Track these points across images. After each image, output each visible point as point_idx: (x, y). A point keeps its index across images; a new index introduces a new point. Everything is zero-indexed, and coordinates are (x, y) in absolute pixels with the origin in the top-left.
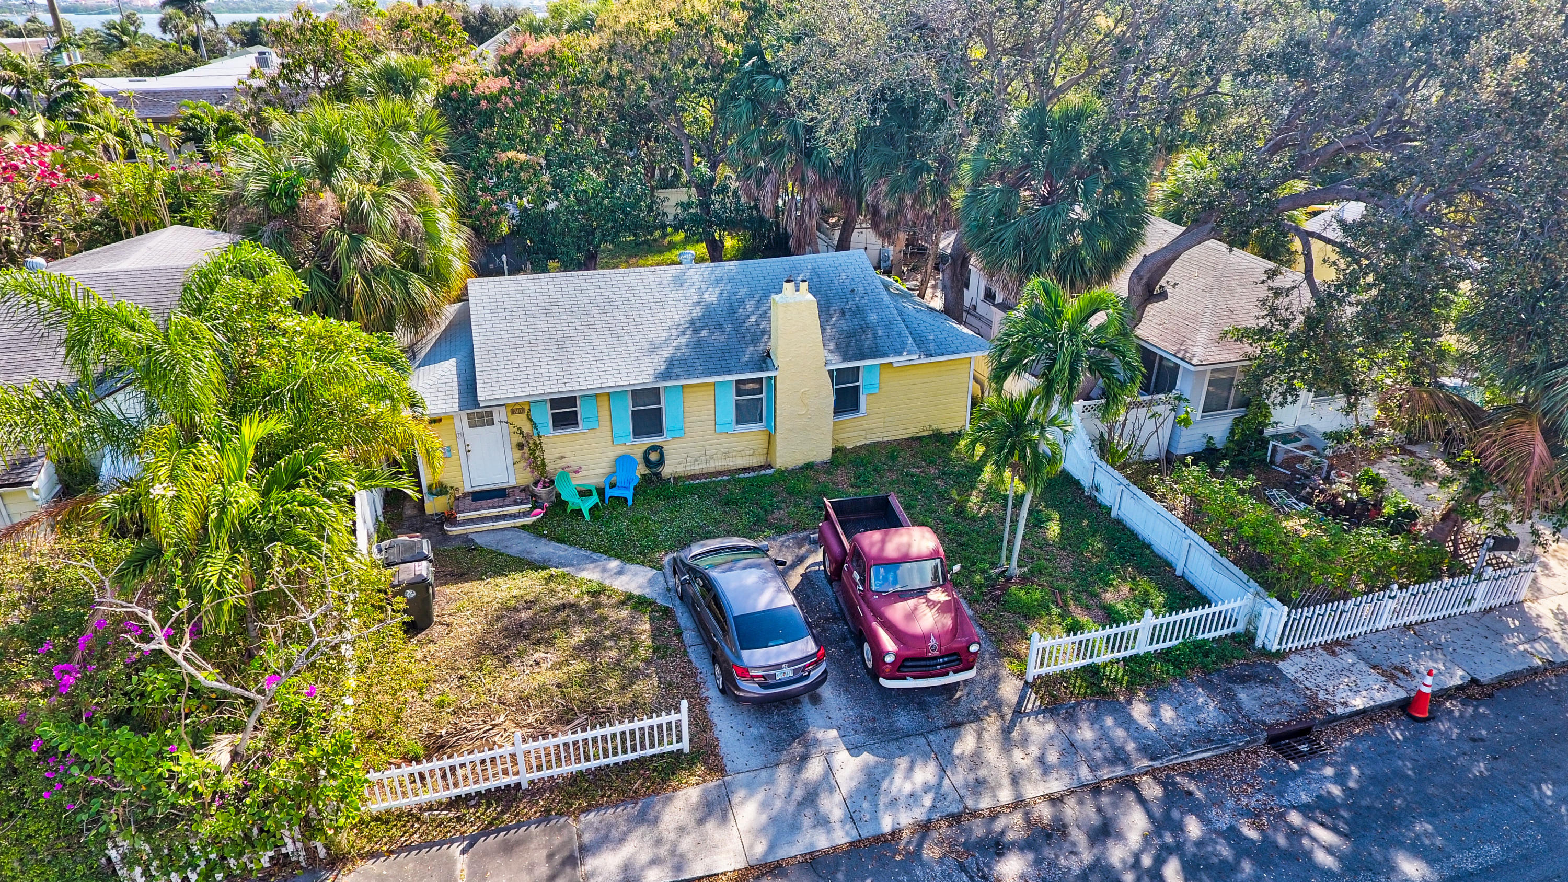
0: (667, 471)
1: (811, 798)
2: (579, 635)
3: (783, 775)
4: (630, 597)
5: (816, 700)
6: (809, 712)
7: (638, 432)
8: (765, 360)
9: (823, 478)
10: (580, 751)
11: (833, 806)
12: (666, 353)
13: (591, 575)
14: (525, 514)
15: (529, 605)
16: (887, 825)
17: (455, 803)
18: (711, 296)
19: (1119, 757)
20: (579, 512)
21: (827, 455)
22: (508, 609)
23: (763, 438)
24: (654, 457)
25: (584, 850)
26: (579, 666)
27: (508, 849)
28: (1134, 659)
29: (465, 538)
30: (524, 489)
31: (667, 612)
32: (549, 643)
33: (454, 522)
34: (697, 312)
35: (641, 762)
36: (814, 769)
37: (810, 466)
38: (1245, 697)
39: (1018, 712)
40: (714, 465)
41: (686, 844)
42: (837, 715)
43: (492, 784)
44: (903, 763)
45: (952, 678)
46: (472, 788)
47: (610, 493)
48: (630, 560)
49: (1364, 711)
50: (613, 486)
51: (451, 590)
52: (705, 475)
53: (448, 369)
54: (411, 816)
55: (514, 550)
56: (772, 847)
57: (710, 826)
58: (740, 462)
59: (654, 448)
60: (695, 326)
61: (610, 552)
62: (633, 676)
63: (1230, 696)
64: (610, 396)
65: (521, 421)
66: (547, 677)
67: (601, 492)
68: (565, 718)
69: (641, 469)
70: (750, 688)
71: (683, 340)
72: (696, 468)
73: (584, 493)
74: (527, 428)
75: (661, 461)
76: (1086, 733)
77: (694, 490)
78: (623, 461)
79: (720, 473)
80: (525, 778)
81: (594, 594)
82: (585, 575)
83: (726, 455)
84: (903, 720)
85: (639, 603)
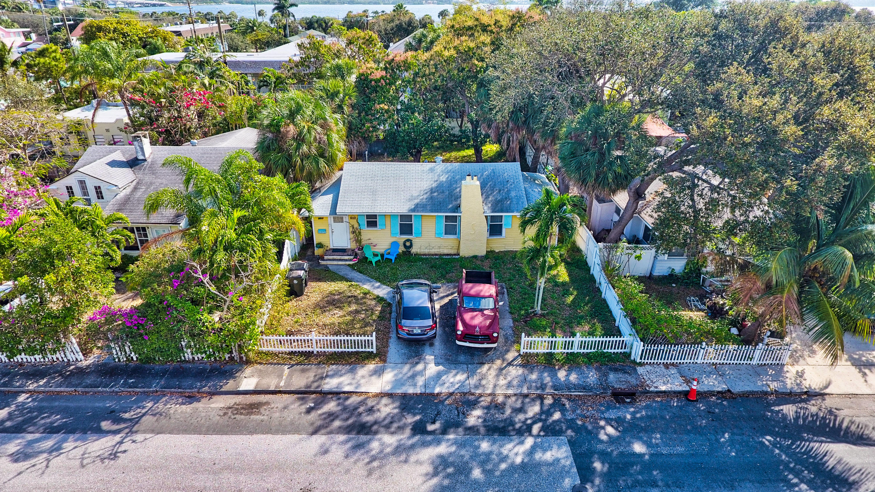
0: (414, 250)
1: (413, 377)
2: (354, 307)
3: (406, 367)
4: (378, 297)
5: (432, 345)
6: (427, 349)
7: (402, 233)
8: (457, 208)
9: (480, 263)
10: (337, 344)
11: (420, 381)
12: (416, 201)
13: (367, 287)
14: (351, 260)
15: (340, 293)
16: (437, 390)
17: (291, 353)
18: (443, 178)
19: (543, 387)
20: (371, 262)
21: (484, 253)
22: (331, 294)
23: (456, 242)
24: (408, 244)
25: (327, 376)
26: (349, 318)
27: (303, 371)
28: (572, 354)
29: (326, 266)
30: (353, 250)
31: (390, 305)
32: (341, 308)
33: (323, 259)
34: (435, 185)
35: (357, 353)
36: (420, 367)
37: (475, 257)
38: (612, 377)
39: (510, 364)
40: (433, 251)
41: (362, 381)
42: (437, 352)
43: (304, 349)
44: (454, 372)
45: (485, 346)
46: (297, 350)
47: (386, 256)
48: (384, 284)
49: (664, 392)
50: (389, 254)
51: (313, 284)
52: (429, 255)
53: (329, 198)
54: (276, 355)
55: (341, 274)
56: (392, 388)
57: (374, 378)
58: (446, 251)
59: (408, 240)
60: (432, 191)
61: (378, 279)
62: (367, 325)
63: (606, 375)
64: (392, 216)
65: (354, 222)
66: (335, 320)
67: (382, 255)
68: (336, 334)
69: (401, 249)
70: (403, 334)
71: (425, 196)
72: (426, 251)
73: (376, 255)
74: (356, 226)
75: (411, 246)
76: (534, 376)
77: (422, 260)
78: (395, 244)
79: (436, 255)
80: (315, 350)
81: (365, 294)
82: (365, 286)
83: (439, 247)
84: (462, 358)
85: (379, 299)
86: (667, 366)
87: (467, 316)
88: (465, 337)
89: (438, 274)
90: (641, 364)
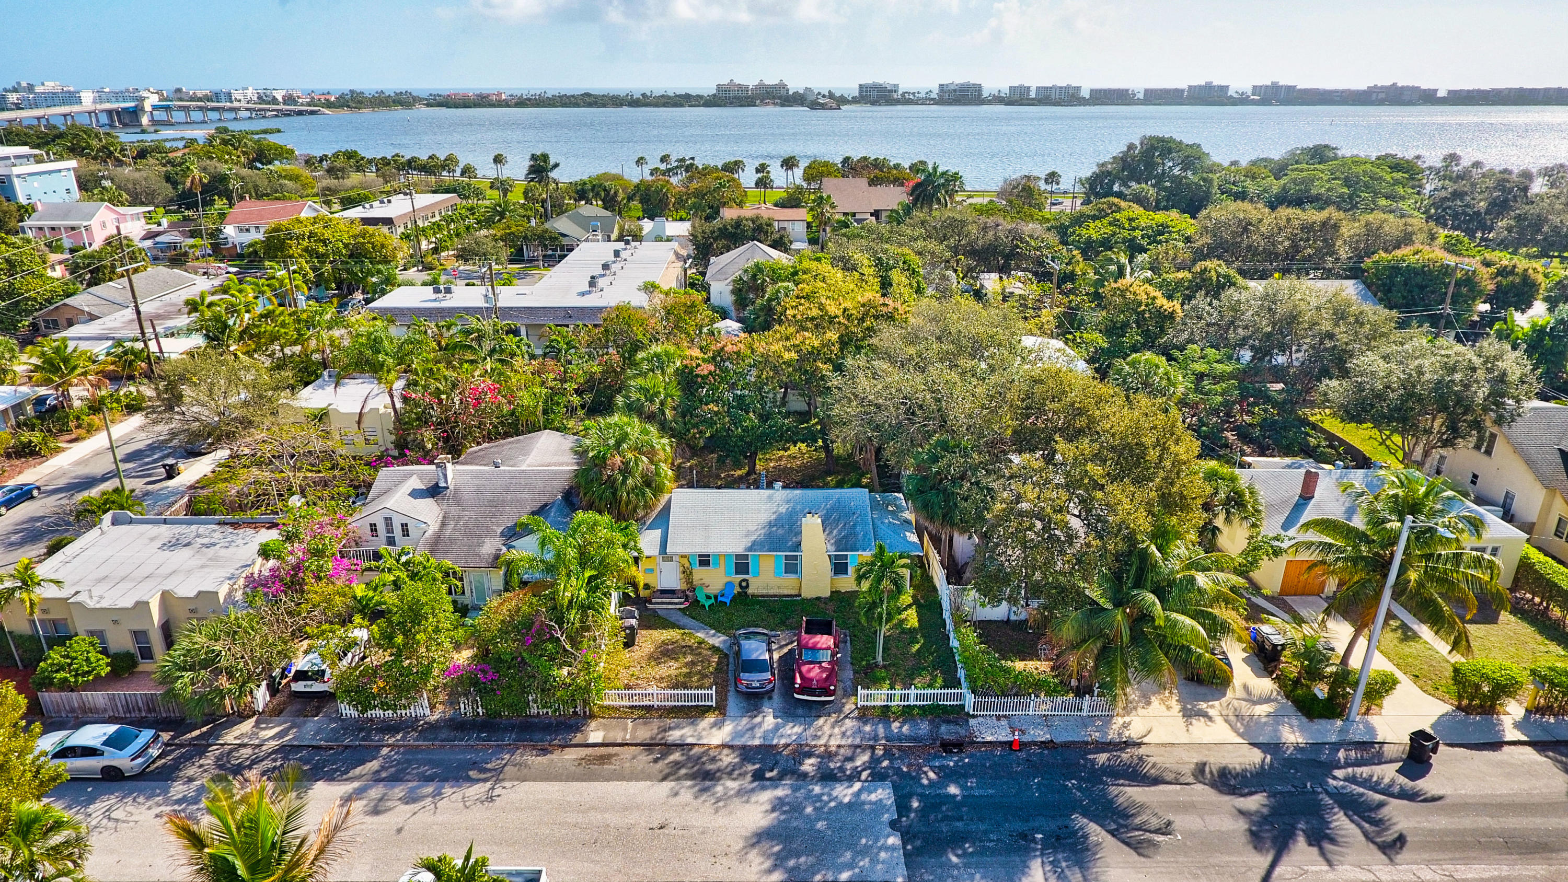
0: (750, 591)
1: (752, 729)
2: (689, 658)
3: (745, 721)
4: (714, 647)
5: (770, 698)
6: (766, 702)
7: (737, 572)
8: (798, 546)
9: (822, 606)
10: (678, 698)
11: (759, 732)
12: (754, 538)
13: (700, 635)
14: (681, 603)
15: (673, 643)
16: (775, 742)
17: (632, 707)
18: (783, 509)
19: (876, 738)
20: (704, 606)
21: (828, 594)
22: (664, 643)
23: (798, 582)
24: (744, 584)
25: (670, 729)
26: (685, 670)
27: (645, 724)
28: (908, 706)
29: (654, 610)
30: (684, 592)
31: (726, 655)
32: (676, 659)
33: (651, 603)
34: (774, 517)
35: (697, 706)
36: (758, 719)
37: (818, 599)
38: (943, 728)
39: (846, 717)
40: (771, 592)
41: (704, 733)
42: (775, 705)
43: (645, 703)
44: (791, 724)
45: (823, 699)
46: (637, 703)
47: (720, 599)
48: (719, 631)
49: (990, 742)
50: (722, 595)
51: (644, 632)
52: (768, 596)
53: (657, 534)
54: (617, 709)
55: (672, 620)
56: (732, 740)
57: (714, 729)
58: (786, 592)
59: (744, 580)
60: (770, 525)
61: (712, 627)
62: (704, 676)
63: (938, 727)
64: (726, 556)
65: (685, 561)
66: (673, 672)
67: (716, 597)
68: (675, 687)
69: (737, 590)
70: (742, 688)
71: (763, 531)
72: (765, 592)
73: (708, 597)
74: (687, 565)
75: (747, 586)
76: (868, 728)
77: (759, 602)
78: (729, 584)
79: (775, 596)
80: (656, 703)
81: (700, 643)
82: (699, 635)
83: (779, 588)
84: (800, 711)
85: (714, 649)
86: (998, 718)
87: (805, 669)
88: (801, 691)
89: (777, 620)
90: (973, 716)
